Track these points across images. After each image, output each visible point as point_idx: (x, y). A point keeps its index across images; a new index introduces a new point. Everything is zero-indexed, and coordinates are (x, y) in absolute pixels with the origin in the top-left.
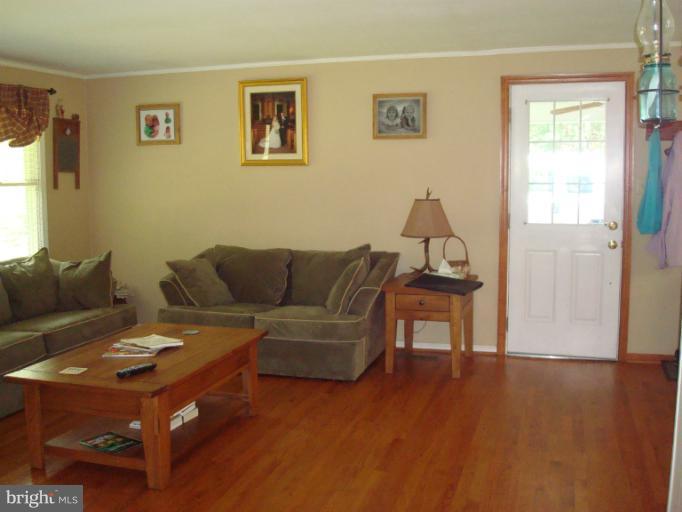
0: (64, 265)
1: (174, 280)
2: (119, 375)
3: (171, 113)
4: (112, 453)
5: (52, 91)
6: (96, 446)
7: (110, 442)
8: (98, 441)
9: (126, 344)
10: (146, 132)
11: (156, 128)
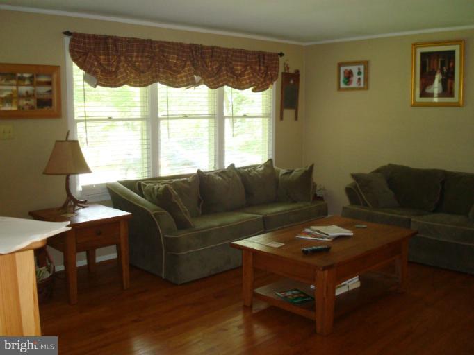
0: (283, 171)
1: (355, 187)
2: (303, 251)
3: (362, 67)
4: (295, 304)
5: (281, 55)
6: (286, 297)
7: (295, 296)
8: (287, 294)
9: (314, 230)
10: (344, 81)
11: (351, 79)
